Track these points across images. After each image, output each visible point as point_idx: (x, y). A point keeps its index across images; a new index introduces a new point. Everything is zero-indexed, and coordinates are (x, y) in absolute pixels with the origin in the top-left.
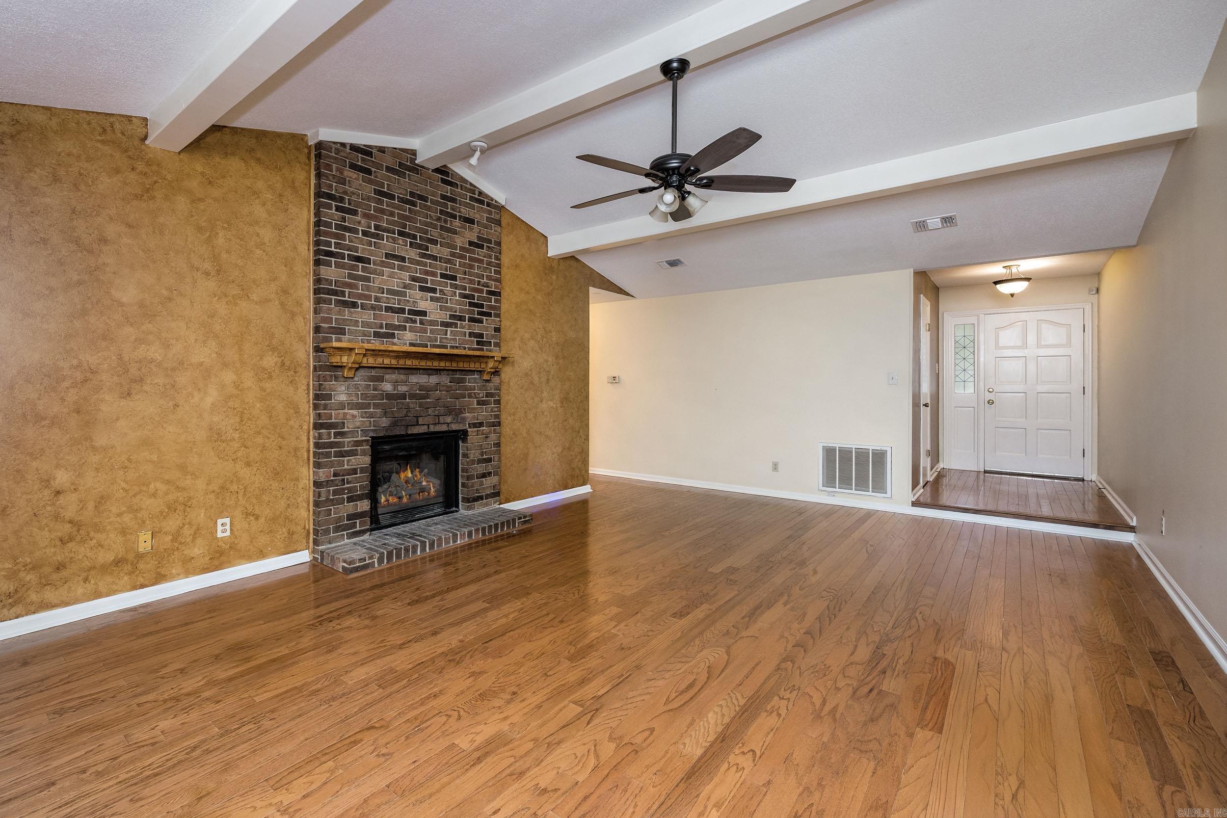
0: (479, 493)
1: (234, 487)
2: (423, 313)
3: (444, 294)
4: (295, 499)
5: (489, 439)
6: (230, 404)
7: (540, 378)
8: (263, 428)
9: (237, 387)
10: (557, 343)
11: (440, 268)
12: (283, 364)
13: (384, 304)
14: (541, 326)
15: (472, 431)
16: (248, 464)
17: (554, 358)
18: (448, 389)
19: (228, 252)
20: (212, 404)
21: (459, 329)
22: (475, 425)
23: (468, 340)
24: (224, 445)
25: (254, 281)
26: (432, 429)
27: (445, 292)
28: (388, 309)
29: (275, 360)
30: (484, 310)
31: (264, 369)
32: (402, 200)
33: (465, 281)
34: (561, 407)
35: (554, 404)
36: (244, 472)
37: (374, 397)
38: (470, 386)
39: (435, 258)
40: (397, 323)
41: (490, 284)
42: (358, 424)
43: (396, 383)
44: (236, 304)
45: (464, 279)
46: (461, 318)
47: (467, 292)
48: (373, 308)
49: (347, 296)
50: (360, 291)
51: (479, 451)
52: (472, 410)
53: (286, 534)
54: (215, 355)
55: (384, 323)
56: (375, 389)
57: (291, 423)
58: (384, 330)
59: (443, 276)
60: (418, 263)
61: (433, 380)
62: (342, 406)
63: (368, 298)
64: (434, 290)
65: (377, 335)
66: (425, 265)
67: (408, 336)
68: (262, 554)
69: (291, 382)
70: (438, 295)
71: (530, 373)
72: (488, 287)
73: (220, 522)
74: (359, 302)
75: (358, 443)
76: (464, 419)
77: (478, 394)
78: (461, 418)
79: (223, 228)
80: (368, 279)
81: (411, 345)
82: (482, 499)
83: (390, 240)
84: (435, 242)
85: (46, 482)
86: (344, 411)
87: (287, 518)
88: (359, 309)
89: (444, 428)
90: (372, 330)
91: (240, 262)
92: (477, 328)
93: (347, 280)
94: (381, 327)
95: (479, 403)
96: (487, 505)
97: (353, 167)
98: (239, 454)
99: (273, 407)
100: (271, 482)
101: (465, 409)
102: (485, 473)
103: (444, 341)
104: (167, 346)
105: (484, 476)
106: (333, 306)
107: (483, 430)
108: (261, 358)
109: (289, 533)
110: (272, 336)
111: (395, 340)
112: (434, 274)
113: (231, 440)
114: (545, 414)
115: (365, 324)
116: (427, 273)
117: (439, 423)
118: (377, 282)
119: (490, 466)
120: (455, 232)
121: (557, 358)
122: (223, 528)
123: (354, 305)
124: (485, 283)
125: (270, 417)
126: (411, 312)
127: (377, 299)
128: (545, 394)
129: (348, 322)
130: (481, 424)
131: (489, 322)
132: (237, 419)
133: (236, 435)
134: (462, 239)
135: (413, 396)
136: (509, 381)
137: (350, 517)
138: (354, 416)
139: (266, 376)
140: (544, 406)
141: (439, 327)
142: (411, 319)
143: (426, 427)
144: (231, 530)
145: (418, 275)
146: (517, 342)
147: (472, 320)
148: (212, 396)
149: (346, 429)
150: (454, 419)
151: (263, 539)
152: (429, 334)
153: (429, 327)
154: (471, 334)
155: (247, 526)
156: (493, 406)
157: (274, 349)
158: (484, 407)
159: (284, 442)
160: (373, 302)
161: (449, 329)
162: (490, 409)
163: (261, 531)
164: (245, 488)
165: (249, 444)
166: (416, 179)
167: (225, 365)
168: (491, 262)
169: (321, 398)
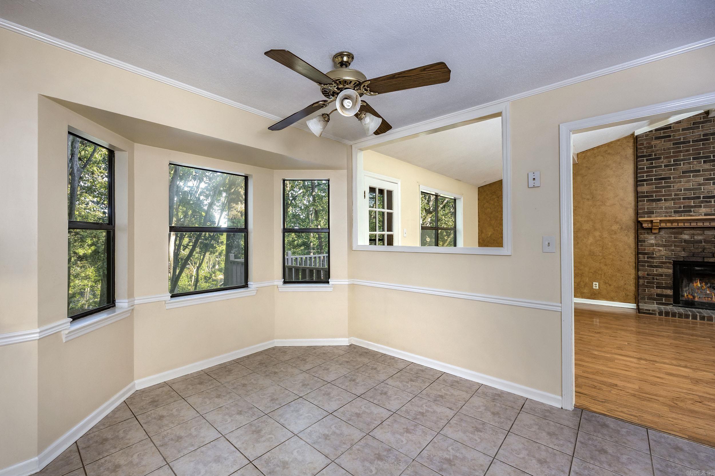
1: (600, 272)
4: (629, 282)
6: (598, 243)
8: (612, 252)
9: (601, 237)
12: (622, 228)
13: (682, 197)
16: (606, 265)
20: (591, 243)
24: (596, 257)
25: (607, 199)
28: (687, 198)
29: (618, 227)
31: (613, 230)
37: (674, 242)
40: (693, 204)
42: (663, 254)
43: (693, 235)
48: (673, 199)
49: (654, 197)
50: (664, 193)
53: (624, 295)
54: (591, 226)
55: (682, 206)
56: (675, 238)
57: (626, 251)
58: (682, 209)
62: (651, 245)
65: (675, 212)
67: (703, 210)
68: (612, 299)
69: (626, 235)
73: (594, 283)
74: (663, 198)
75: (663, 263)
79: (595, 183)
80: (669, 187)
81: (705, 215)
83: (686, 164)
87: (624, 289)
88: (663, 201)
90: (673, 210)
91: (601, 193)
93: (654, 190)
94: (680, 208)
97: (658, 138)
98: (602, 261)
99: (617, 245)
100: (616, 273)
106: (646, 202)
108: (611, 226)
109: (626, 295)
110: (617, 218)
111: (692, 214)
113: (598, 256)
115: (668, 208)
118: (676, 186)
122: (596, 285)
123: (660, 200)
126: (706, 197)
127: (676, 195)
129: (655, 208)
132: (601, 248)
133: (601, 254)
135: (708, 242)
137: (658, 295)
138: (660, 250)
139: (613, 233)
142: (705, 201)
144: (599, 287)
148: (591, 240)
149: (654, 256)
151: (613, 294)
155: (605, 287)
157: (617, 223)
159: (623, 259)
160: (673, 197)
163: (612, 291)
164: (605, 273)
165: (606, 258)
167: (595, 230)
169: (640, 241)
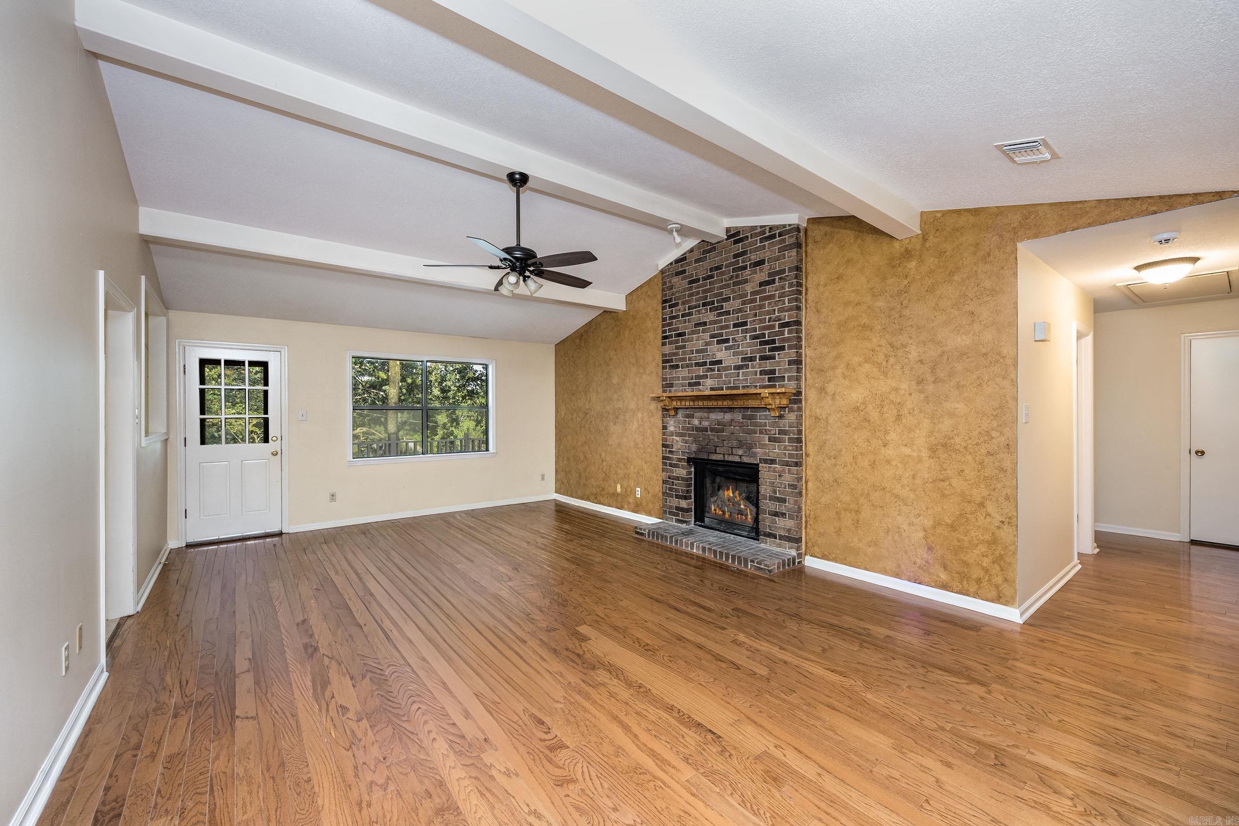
0: (771, 530)
2: (720, 362)
3: (736, 341)
5: (782, 478)
6: (640, 429)
7: (881, 413)
8: (650, 443)
9: (642, 420)
10: (921, 361)
11: (732, 319)
13: (694, 362)
14: (883, 342)
15: (762, 467)
16: (646, 462)
17: (914, 383)
18: (741, 425)
19: (639, 351)
20: (635, 429)
21: (750, 370)
22: (766, 461)
23: (759, 379)
24: (638, 450)
25: (647, 363)
26: (727, 458)
27: (736, 339)
28: (697, 364)
30: (777, 345)
32: (704, 279)
33: (754, 323)
34: (931, 457)
35: (913, 451)
36: (645, 466)
37: (688, 429)
38: (761, 423)
39: (728, 313)
40: (702, 374)
41: (782, 317)
42: (679, 447)
43: (701, 419)
44: (642, 377)
45: (755, 320)
46: (752, 359)
47: (758, 333)
48: (687, 366)
49: (674, 361)
50: (681, 356)
51: (771, 488)
52: (763, 446)
54: (635, 404)
55: (694, 375)
56: (689, 424)
58: (694, 380)
59: (735, 326)
60: (715, 322)
61: (728, 417)
62: (672, 434)
63: (684, 359)
64: (727, 341)
65: (690, 385)
66: (721, 321)
67: (709, 382)
68: (650, 513)
70: (731, 344)
71: (863, 407)
72: (780, 320)
73: (637, 490)
74: (680, 363)
75: (679, 460)
76: (754, 455)
77: (770, 431)
78: (752, 453)
79: (637, 340)
80: (684, 347)
81: (712, 389)
82: (776, 538)
83: (697, 313)
84: (727, 299)
85: (601, 455)
86: (671, 437)
88: (680, 369)
89: (737, 459)
90: (688, 381)
91: (643, 355)
92: (768, 365)
93: (674, 351)
94: (692, 379)
95: (770, 440)
96: (780, 546)
97: (678, 274)
98: (643, 456)
101: (755, 444)
102: (777, 512)
103: (737, 382)
104: (624, 401)
105: (776, 514)
106: (669, 369)
107: (775, 468)
111: (701, 387)
112: (727, 327)
114: (894, 463)
115: (684, 378)
116: (722, 328)
117: (732, 454)
118: (689, 346)
119: (783, 506)
120: (746, 281)
121: (920, 382)
122: (638, 493)
123: (677, 366)
124: (776, 317)
125: (653, 438)
126: (712, 363)
127: (690, 359)
128: (892, 436)
129: (675, 378)
130: (773, 462)
131: (782, 356)
134: (752, 284)
135: (712, 430)
136: (827, 418)
137: (678, 508)
138: (677, 441)
140: (890, 452)
141: (733, 371)
142: (711, 368)
143: (722, 456)
144: (640, 495)
145: (716, 332)
146: (839, 371)
147: (763, 358)
149: (674, 450)
150: (745, 452)
151: (651, 505)
152: (724, 379)
153: (724, 373)
154: (762, 373)
156: (787, 443)
158: (777, 444)
160: (688, 362)
161: (741, 371)
162: (783, 447)
164: (645, 475)
165: (646, 451)
166: (713, 256)
168: (784, 293)
169: (665, 428)
